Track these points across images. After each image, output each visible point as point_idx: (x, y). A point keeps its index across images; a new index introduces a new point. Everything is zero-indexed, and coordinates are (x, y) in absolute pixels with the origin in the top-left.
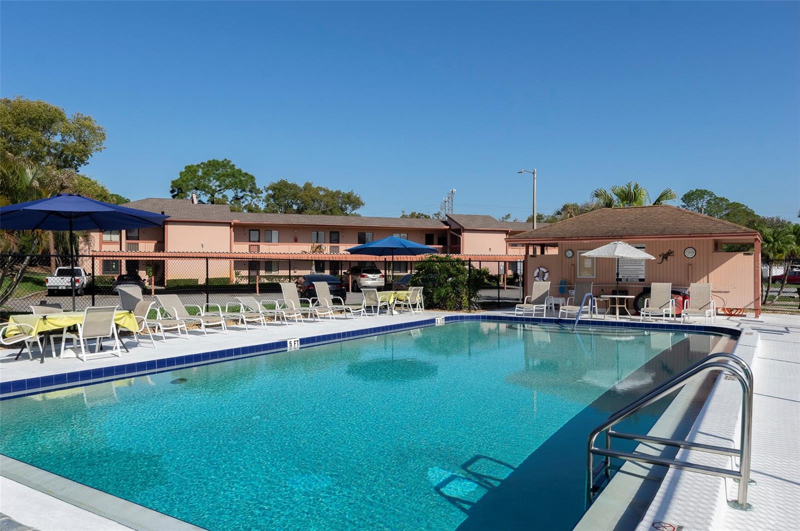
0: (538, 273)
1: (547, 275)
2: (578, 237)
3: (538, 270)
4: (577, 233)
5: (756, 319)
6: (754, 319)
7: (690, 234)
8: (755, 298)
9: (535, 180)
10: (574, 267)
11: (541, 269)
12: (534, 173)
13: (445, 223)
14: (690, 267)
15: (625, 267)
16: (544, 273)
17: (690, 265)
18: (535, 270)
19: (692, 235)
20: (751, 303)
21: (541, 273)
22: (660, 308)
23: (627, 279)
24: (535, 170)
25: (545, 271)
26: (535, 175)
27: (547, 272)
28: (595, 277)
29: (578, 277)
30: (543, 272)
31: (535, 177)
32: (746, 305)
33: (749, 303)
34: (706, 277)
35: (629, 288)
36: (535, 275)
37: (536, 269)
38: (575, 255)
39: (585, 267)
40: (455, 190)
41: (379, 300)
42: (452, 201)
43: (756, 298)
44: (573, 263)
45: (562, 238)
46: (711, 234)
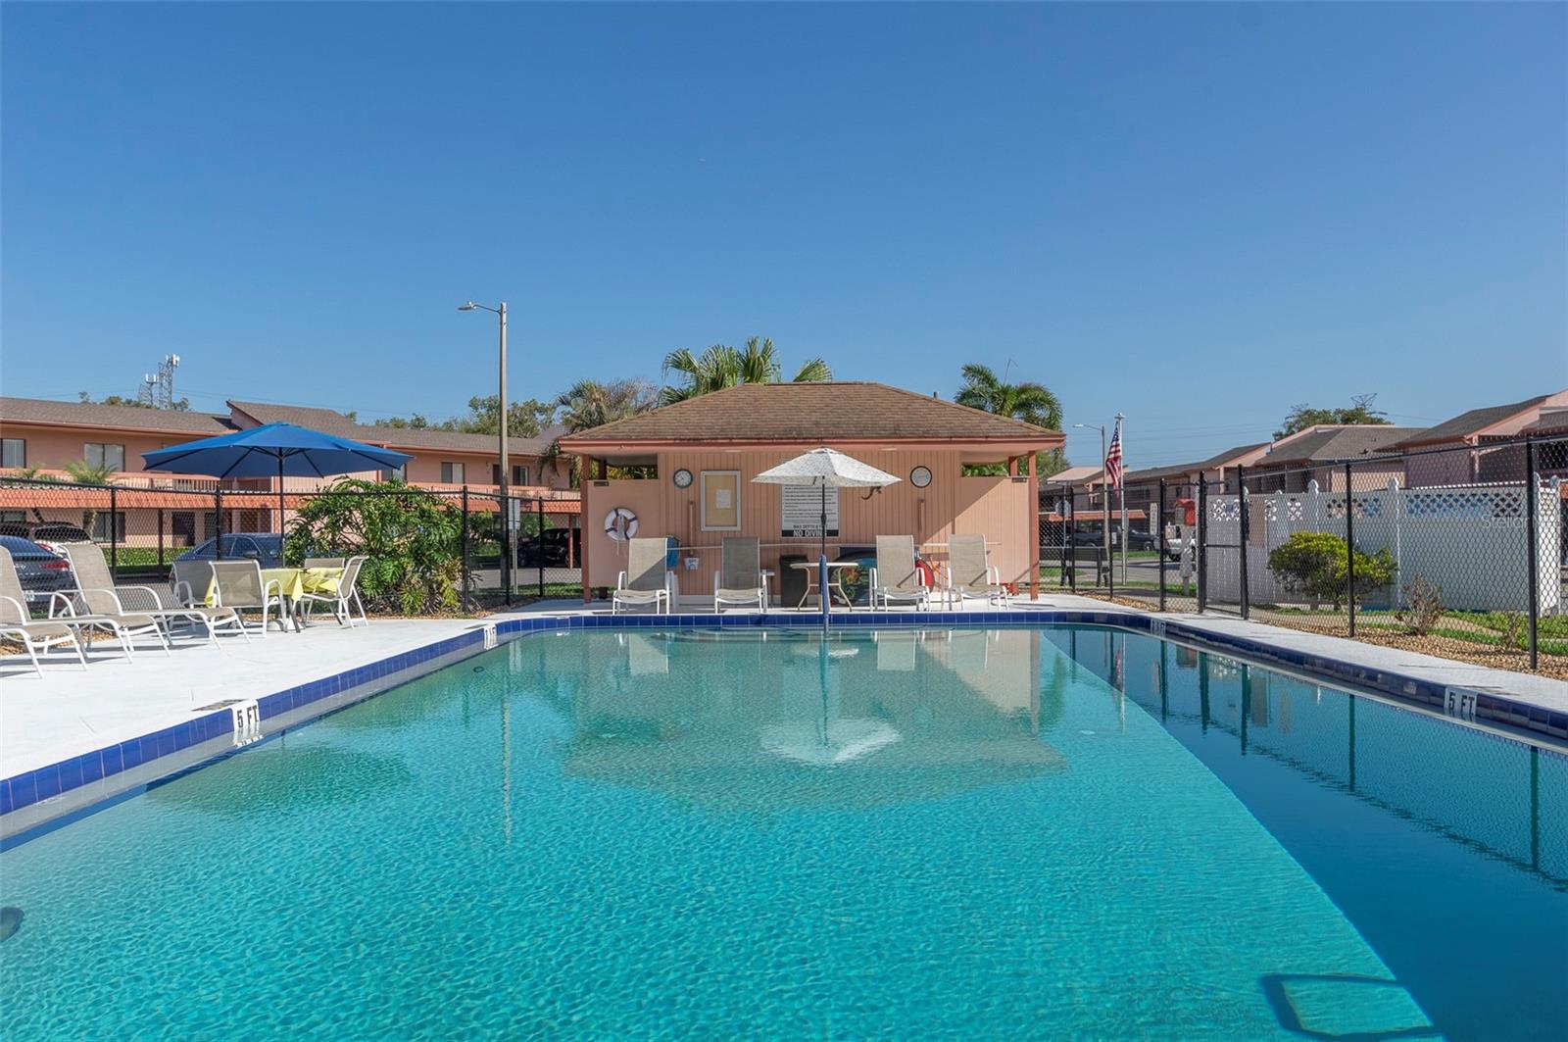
0: (614, 523)
1: (634, 525)
2: (731, 439)
3: (613, 516)
4: (722, 430)
5: (1032, 602)
6: (1030, 602)
7: (951, 437)
8: (1031, 562)
9: (504, 327)
10: (694, 508)
11: (620, 512)
12: (501, 313)
13: (227, 423)
14: (922, 504)
15: (800, 507)
16: (627, 522)
17: (922, 501)
18: (607, 515)
19: (953, 439)
20: (1026, 572)
21: (621, 522)
22: (899, 586)
23: (804, 531)
24: (504, 304)
25: (630, 516)
26: (504, 315)
27: (634, 519)
28: (738, 528)
29: (704, 529)
30: (625, 518)
31: (504, 321)
32: (1017, 577)
33: (1022, 572)
34: (949, 526)
35: (807, 549)
36: (608, 526)
37: (609, 512)
38: (696, 479)
39: (718, 506)
40: (176, 358)
41: (265, 592)
42: (170, 384)
43: (1034, 563)
44: (692, 499)
45: (694, 439)
46: (987, 437)
